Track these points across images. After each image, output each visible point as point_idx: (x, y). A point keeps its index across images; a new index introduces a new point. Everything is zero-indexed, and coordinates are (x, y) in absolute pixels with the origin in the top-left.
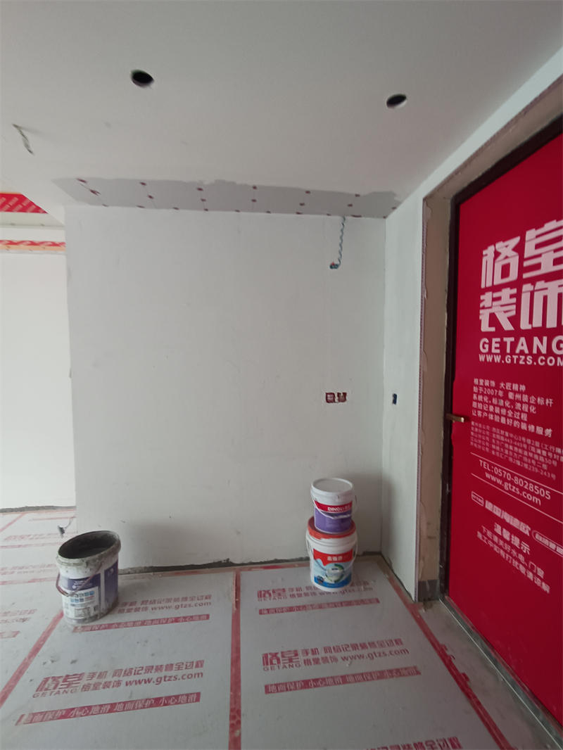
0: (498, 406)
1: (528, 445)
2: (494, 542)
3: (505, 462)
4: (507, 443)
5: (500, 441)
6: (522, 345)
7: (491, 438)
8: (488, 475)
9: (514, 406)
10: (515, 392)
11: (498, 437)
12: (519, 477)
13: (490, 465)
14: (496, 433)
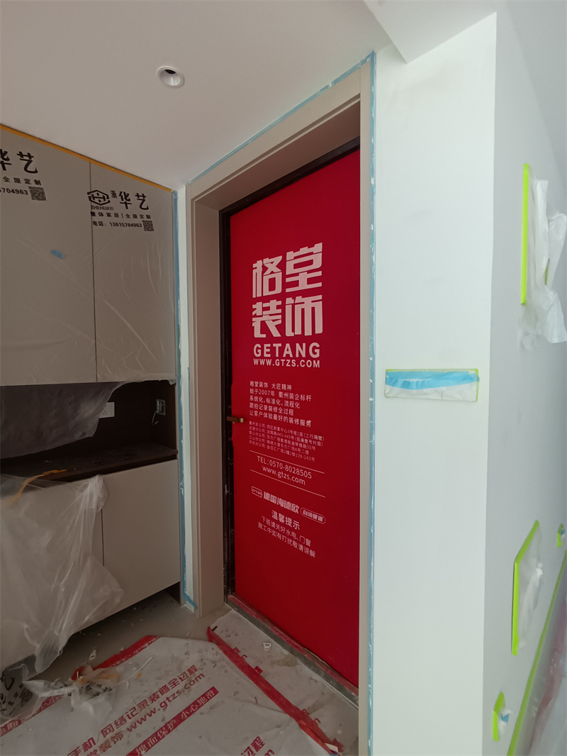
0: (270, 404)
1: (295, 436)
2: (272, 528)
3: (277, 454)
4: (279, 436)
5: (274, 436)
6: (288, 351)
7: (266, 434)
8: (264, 469)
9: (284, 404)
10: (284, 391)
11: (272, 432)
12: (289, 465)
13: (267, 458)
14: (270, 430)
